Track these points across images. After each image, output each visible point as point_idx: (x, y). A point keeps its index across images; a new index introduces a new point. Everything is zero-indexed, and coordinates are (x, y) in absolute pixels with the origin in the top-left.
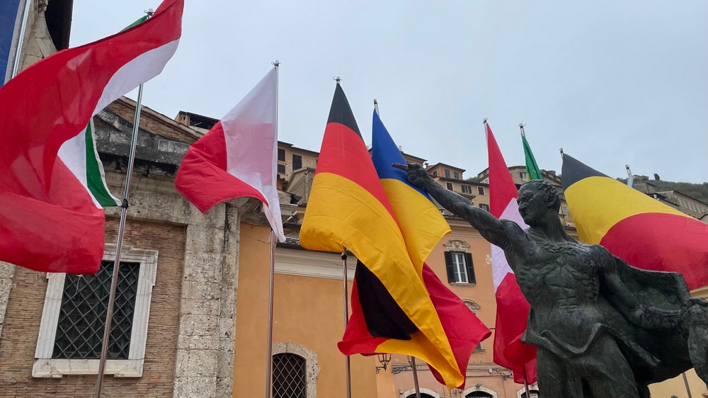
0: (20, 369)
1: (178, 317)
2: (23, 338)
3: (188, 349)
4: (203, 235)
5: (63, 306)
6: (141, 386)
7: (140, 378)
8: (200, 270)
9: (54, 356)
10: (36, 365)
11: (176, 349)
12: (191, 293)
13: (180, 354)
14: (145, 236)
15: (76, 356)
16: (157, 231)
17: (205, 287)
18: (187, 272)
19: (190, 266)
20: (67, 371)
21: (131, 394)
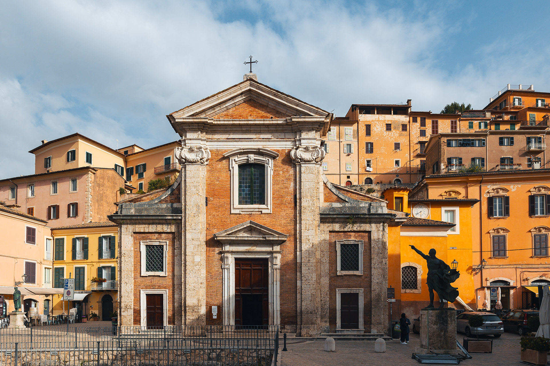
0: (335, 274)
1: (371, 259)
2: (334, 266)
3: (375, 268)
4: (376, 234)
5: (341, 257)
6: (363, 277)
7: (362, 276)
8: (376, 245)
9: (341, 270)
10: (338, 272)
11: (371, 268)
12: (374, 252)
13: (372, 269)
14: (359, 236)
15: (346, 270)
16: (362, 234)
17: (378, 250)
18: (372, 246)
19: (373, 244)
20: (345, 274)
21: (361, 280)
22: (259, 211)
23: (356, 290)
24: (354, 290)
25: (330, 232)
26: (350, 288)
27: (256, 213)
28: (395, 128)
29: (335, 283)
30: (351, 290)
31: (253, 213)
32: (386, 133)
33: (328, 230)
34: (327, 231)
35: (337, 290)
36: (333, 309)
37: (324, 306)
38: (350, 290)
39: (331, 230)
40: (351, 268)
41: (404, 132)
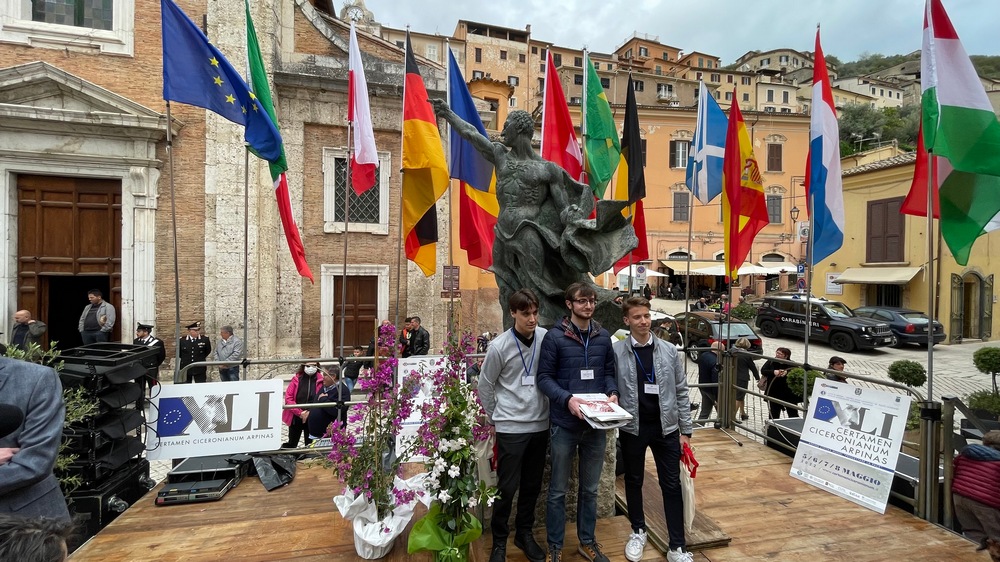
0: (317, 228)
2: (316, 209)
5: (336, 190)
6: (389, 239)
7: (386, 236)
9: (335, 220)
10: (326, 225)
14: (381, 141)
15: (348, 220)
16: (389, 137)
20: (344, 229)
21: (384, 245)
22: (91, 47)
23: (371, 268)
24: (365, 270)
25: (307, 124)
26: (357, 263)
27: (84, 50)
28: (511, 58)
29: (319, 252)
30: (359, 268)
31: (70, 48)
32: (500, 62)
33: (302, 119)
34: (300, 121)
35: (323, 269)
36: (312, 314)
37: (287, 307)
38: (356, 268)
39: (309, 121)
40: (362, 216)
41: (521, 64)
